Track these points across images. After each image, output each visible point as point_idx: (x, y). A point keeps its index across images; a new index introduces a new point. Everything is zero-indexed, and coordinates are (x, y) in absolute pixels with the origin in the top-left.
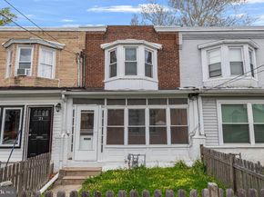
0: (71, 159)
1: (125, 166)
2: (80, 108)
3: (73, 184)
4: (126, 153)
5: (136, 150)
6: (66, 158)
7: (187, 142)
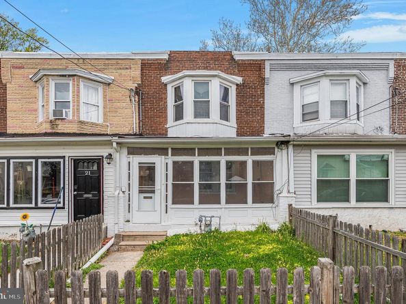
0: (128, 221)
1: (195, 230)
2: (137, 160)
5: (209, 210)
6: (122, 220)
7: (272, 202)
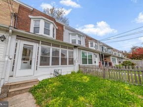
3: (19, 94)
4: (53, 69)
7: (73, 64)
